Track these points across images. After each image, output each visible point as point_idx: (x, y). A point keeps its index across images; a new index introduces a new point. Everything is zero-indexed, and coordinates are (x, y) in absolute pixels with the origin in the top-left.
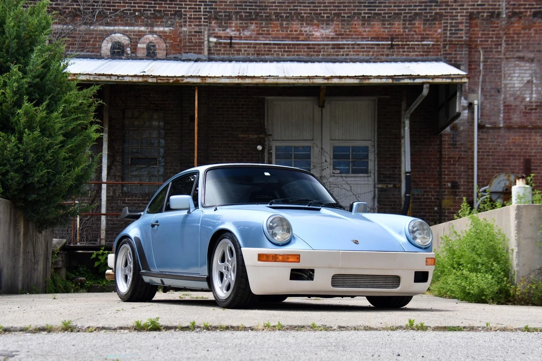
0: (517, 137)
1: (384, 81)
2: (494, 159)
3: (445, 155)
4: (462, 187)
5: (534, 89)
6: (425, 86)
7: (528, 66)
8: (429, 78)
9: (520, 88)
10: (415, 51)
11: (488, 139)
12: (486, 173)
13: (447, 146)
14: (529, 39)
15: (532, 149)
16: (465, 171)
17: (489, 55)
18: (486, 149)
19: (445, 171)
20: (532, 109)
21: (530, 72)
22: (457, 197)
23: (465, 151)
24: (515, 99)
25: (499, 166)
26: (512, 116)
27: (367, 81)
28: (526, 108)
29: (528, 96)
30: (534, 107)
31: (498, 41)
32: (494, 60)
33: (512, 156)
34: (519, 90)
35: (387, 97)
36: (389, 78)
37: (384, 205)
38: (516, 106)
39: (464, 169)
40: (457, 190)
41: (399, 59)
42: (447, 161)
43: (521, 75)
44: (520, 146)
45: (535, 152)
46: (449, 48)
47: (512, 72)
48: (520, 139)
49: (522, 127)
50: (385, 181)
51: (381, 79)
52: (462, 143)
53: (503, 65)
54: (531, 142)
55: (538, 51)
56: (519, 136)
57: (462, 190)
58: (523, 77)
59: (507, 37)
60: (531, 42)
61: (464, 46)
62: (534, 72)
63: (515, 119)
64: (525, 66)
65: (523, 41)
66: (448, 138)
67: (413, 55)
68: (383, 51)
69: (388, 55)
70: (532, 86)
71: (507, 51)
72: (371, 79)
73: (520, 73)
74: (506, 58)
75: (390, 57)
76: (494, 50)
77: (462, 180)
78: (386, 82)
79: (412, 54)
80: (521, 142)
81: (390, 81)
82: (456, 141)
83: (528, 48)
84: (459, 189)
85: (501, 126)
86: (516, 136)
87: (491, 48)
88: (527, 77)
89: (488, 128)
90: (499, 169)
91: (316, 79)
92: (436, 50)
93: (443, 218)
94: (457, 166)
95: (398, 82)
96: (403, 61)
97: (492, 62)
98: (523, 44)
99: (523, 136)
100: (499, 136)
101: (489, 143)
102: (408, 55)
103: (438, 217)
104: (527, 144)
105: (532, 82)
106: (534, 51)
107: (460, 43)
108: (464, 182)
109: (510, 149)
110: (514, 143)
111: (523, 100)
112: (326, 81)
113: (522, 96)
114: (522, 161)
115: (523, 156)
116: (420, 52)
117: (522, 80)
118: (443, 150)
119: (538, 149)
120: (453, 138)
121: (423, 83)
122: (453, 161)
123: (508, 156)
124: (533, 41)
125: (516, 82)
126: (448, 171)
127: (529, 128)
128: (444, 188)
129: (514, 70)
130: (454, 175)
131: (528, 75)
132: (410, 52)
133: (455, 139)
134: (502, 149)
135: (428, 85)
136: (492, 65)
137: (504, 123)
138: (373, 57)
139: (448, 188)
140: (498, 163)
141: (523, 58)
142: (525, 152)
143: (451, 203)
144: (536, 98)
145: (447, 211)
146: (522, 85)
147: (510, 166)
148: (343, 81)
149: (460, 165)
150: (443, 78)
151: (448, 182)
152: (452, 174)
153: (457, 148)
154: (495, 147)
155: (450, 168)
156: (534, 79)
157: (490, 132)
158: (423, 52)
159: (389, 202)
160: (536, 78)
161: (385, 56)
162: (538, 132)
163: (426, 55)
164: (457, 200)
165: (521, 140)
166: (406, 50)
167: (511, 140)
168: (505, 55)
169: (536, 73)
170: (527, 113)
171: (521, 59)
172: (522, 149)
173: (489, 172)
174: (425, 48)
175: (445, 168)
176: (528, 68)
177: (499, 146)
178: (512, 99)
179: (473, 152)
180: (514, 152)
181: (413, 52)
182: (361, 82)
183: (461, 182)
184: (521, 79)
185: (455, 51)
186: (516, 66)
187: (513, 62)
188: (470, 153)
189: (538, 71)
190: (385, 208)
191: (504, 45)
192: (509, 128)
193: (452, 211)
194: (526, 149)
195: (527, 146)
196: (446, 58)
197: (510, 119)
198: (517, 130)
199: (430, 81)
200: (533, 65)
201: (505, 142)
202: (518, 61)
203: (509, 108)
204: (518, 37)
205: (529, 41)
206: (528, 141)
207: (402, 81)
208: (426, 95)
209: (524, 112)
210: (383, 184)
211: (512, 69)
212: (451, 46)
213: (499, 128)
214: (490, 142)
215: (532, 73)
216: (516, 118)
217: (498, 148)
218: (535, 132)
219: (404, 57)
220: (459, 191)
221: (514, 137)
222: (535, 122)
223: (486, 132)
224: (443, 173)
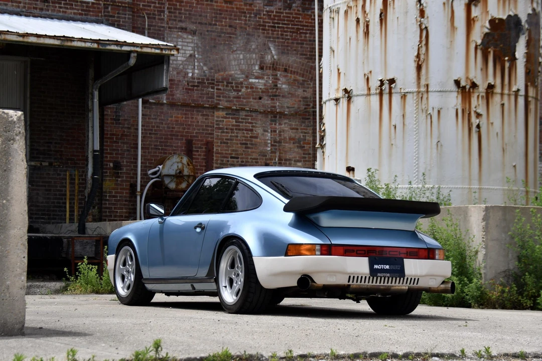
0: (179, 116)
2: (156, 138)
3: (108, 131)
4: (125, 168)
5: (196, 64)
6: (133, 55)
7: (190, 39)
8: (137, 47)
9: (183, 61)
10: (73, 9)
11: (151, 116)
12: (149, 152)
13: (109, 121)
14: (191, 9)
15: (195, 129)
16: (128, 150)
17: (152, 22)
18: (149, 126)
19: (107, 150)
20: (194, 86)
21: (192, 45)
22: (119, 179)
23: (129, 128)
24: (178, 73)
25: (162, 146)
26: (175, 92)
27: (69, 44)
28: (188, 84)
29: (191, 71)
30: (196, 84)
31: (161, 8)
32: (157, 28)
33: (174, 135)
34: (182, 64)
35: (42, 59)
36: (94, 43)
37: (37, 186)
38: (180, 81)
39: (127, 147)
40: (120, 171)
41: (55, 15)
42: (110, 138)
43: (184, 48)
44: (182, 125)
45: (196, 133)
46: (111, 9)
47: (178, 43)
48: (183, 117)
49: (185, 105)
50: (39, 158)
51: (85, 42)
52: (126, 118)
53: (166, 35)
54: (193, 122)
55: (199, 23)
56: (181, 114)
57: (124, 171)
58: (185, 50)
59: (169, 4)
60: (193, 13)
61: (127, 9)
62: (195, 45)
63: (178, 95)
64: (188, 38)
65: (185, 10)
66: (111, 112)
67: (71, 13)
68: (36, 4)
69: (42, 9)
70: (194, 61)
71: (170, 20)
72: (74, 41)
73: (182, 46)
74: (169, 28)
75: (44, 12)
76: (157, 17)
77: (125, 161)
78: (91, 46)
79: (70, 11)
80: (184, 121)
81: (95, 46)
82: (119, 116)
83: (190, 18)
84: (121, 170)
85: (165, 102)
86: (178, 114)
87: (154, 14)
88: (190, 50)
89: (151, 103)
90: (162, 149)
91: (9, 36)
92: (96, 10)
93: (103, 202)
94: (120, 144)
95: (104, 48)
96: (60, 18)
97: (155, 30)
98: (185, 14)
99: (186, 114)
100: (162, 113)
101: (152, 120)
102: (66, 12)
103: (97, 201)
104: (189, 123)
105: (195, 56)
106: (196, 23)
107: (123, 5)
108: (127, 162)
109: (173, 128)
110: (177, 121)
111: (185, 75)
112: (21, 39)
113: (184, 70)
114: (184, 141)
115: (185, 136)
116: (78, 10)
117: (185, 53)
118: (105, 125)
119: (199, 130)
120: (116, 112)
121: (131, 52)
122: (116, 138)
123: (171, 135)
124: (195, 11)
126: (110, 150)
127: (192, 107)
128: (106, 169)
130: (116, 154)
131: (190, 48)
132: (67, 8)
133: (117, 114)
134: (164, 127)
135: (136, 55)
136: (155, 34)
137: (167, 99)
138: (24, 10)
139: (110, 169)
140: (160, 142)
141: (186, 29)
142: (187, 132)
143: (113, 186)
144: (198, 74)
145: (108, 195)
146: (185, 59)
147: (172, 146)
148: (41, 41)
149: (124, 143)
150: (151, 48)
151: (110, 161)
152: (114, 152)
153: (120, 124)
154: (158, 125)
155: (113, 146)
156: (196, 53)
157: (152, 108)
158: (82, 10)
159: (43, 182)
160: (198, 52)
161: (38, 10)
162: (200, 111)
163: (85, 15)
164: (119, 182)
165: (184, 119)
166: (62, 5)
167: (173, 119)
168: (168, 24)
169: (198, 47)
170: (190, 89)
171: (184, 30)
172: (184, 129)
173: (151, 152)
174: (84, 6)
175: (107, 146)
176: (191, 40)
177: (162, 123)
178: (175, 73)
179: (137, 129)
180: (177, 132)
181: (70, 9)
182: (63, 44)
183: (123, 162)
184: (183, 52)
185: (118, 13)
186: (178, 37)
187: (176, 33)
188: (132, 130)
189: (200, 45)
190: (38, 190)
191: (166, 12)
192: (172, 105)
193: (114, 194)
194: (188, 129)
195: (189, 125)
196: (108, 20)
197: (173, 95)
198: (180, 108)
199: (139, 49)
200: (195, 38)
201: (168, 119)
202: (181, 32)
203: (172, 82)
204: (180, 5)
205: (191, 11)
206: (190, 120)
207: (108, 47)
208: (132, 65)
209: (186, 89)
210: (36, 161)
211: (175, 39)
212: (114, 7)
213: (163, 104)
214: (153, 119)
215: (194, 47)
216: (179, 95)
217: (161, 126)
218: (197, 111)
219: (61, 14)
220: (121, 173)
221: (176, 115)
222: (197, 100)
223: (149, 108)
224: (105, 151)
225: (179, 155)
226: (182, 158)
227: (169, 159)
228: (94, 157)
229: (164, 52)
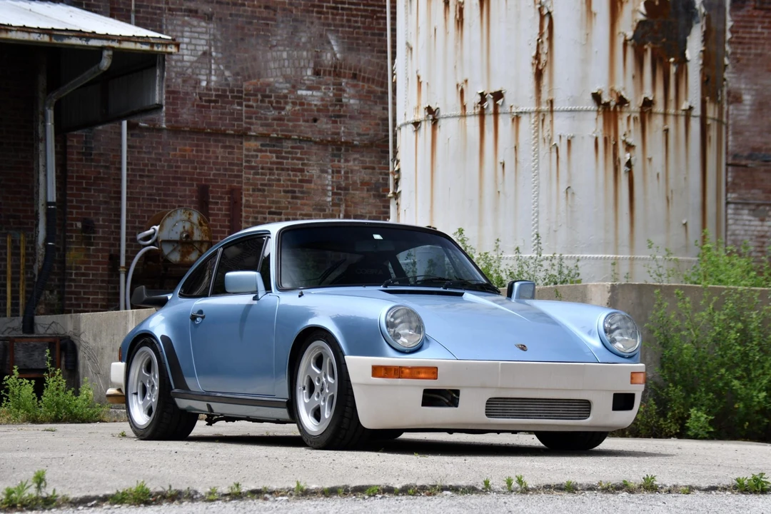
0: (187, 148)
1: (34, 37)
2: (151, 183)
3: (73, 172)
4: (101, 230)
5: (213, 67)
6: (106, 53)
7: (203, 27)
8: (113, 40)
9: (192, 63)
11: (141, 148)
12: (139, 205)
13: (75, 157)
15: (211, 169)
16: (106, 203)
17: (143, 1)
18: (139, 164)
19: (72, 201)
20: (210, 101)
21: (207, 37)
22: (92, 248)
23: (107, 167)
24: (184, 81)
25: (159, 195)
26: (180, 111)
27: (4, 35)
28: (200, 98)
29: (204, 78)
30: (214, 98)
32: (150, 10)
33: (179, 178)
34: (190, 67)
36: (44, 34)
38: (187, 94)
39: (104, 197)
40: (92, 235)
42: (77, 183)
43: (194, 41)
44: (192, 162)
45: (214, 175)
47: (179, 34)
48: (193, 150)
49: (196, 131)
51: (29, 32)
52: (102, 152)
53: (164, 21)
54: (210, 158)
55: (217, 2)
56: (191, 145)
57: (100, 235)
58: (195, 45)
62: (212, 37)
63: (185, 116)
64: (200, 26)
66: (78, 142)
70: (210, 62)
72: (11, 31)
73: (191, 38)
74: (170, 9)
77: (101, 219)
78: (39, 39)
80: (194, 155)
81: (46, 38)
82: (91, 148)
84: (94, 232)
85: (164, 126)
86: (185, 145)
88: (203, 45)
89: (141, 128)
90: (160, 200)
93: (66, 284)
94: (92, 192)
95: (59, 42)
97: (148, 13)
99: (197, 146)
100: (159, 143)
101: (143, 155)
103: (57, 282)
104: (203, 159)
105: (211, 54)
106: (212, 2)
108: (103, 220)
109: (177, 167)
110: (183, 156)
111: (196, 83)
113: (195, 76)
114: (195, 187)
115: (197, 180)
117: (195, 50)
118: (69, 162)
119: (219, 170)
120: (86, 142)
121: (103, 48)
122: (86, 183)
123: (174, 178)
125: (185, 52)
126: (77, 201)
127: (207, 134)
128: (71, 231)
129: (182, 32)
130: (87, 208)
131: (203, 42)
133: (89, 145)
134: (163, 166)
135: (110, 53)
136: (147, 19)
137: (168, 121)
139: (76, 231)
140: (158, 189)
141: (196, 12)
142: (200, 174)
143: (82, 258)
144: (216, 82)
145: (74, 272)
146: (195, 59)
147: (176, 196)
149: (99, 191)
150: (136, 42)
151: (77, 220)
152: (84, 206)
153: (92, 160)
154: (154, 162)
155: (81, 196)
156: (213, 49)
157: (144, 136)
160: (216, 48)
162: (219, 141)
164: (91, 253)
165: (194, 153)
167: (178, 152)
168: (167, 3)
169: (215, 40)
170: (203, 107)
171: (193, 13)
173: (143, 205)
175: (72, 195)
176: (204, 30)
177: (160, 161)
178: (180, 80)
179: (120, 169)
180: (183, 173)
183: (98, 220)
184: (193, 47)
186: (184, 24)
187: (181, 18)
188: (113, 171)
189: (219, 37)
192: (175, 130)
193: (83, 271)
194: (202, 168)
195: (203, 163)
197: (177, 115)
198: (188, 136)
199: (115, 45)
200: (211, 26)
201: (169, 154)
202: (188, 16)
203: (175, 96)
206: (204, 154)
207: (67, 41)
208: (105, 69)
209: (198, 106)
211: (178, 28)
213: (161, 130)
214: (145, 153)
215: (210, 40)
216: (187, 115)
217: (158, 163)
218: (216, 141)
220: (94, 237)
221: (182, 147)
222: (215, 124)
223: (139, 136)
224: (68, 204)
225: (186, 210)
226: (190, 214)
227: (169, 215)
228: (49, 213)
229: (156, 49)
